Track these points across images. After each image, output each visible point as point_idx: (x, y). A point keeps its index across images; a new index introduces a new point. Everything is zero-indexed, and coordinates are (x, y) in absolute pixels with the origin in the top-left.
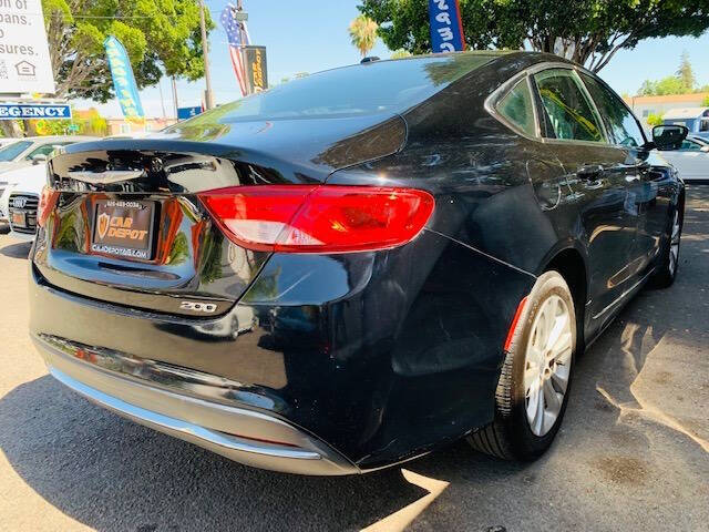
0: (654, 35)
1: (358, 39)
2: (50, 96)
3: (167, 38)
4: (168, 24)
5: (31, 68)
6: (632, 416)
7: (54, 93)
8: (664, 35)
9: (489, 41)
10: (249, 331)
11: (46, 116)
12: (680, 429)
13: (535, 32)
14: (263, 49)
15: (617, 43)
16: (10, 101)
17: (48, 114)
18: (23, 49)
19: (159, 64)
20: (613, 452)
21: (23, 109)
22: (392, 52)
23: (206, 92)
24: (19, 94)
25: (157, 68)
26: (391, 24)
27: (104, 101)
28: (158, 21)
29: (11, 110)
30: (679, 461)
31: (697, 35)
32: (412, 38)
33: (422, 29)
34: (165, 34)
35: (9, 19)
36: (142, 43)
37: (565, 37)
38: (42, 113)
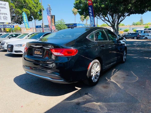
0: (134, 14)
1: (74, 12)
2: (10, 23)
3: (34, 12)
4: (35, 9)
5: (6, 18)
6: (109, 81)
7: (11, 23)
8: (136, 14)
9: (100, 14)
10: (54, 67)
11: (9, 27)
12: (115, 82)
13: (110, 12)
14: (54, 16)
15: (126, 15)
16: (2, 24)
17: (10, 27)
18: (5, 14)
19: (32, 17)
20: (105, 85)
21: (5, 26)
22: (80, 16)
23: (42, 23)
24: (4, 23)
25: (32, 18)
26: (80, 10)
27: (20, 24)
28: (32, 8)
29: (2, 26)
30: (113, 86)
31: (142, 14)
32: (85, 13)
33: (87, 11)
34: (34, 11)
35: (2, 8)
36: (29, 13)
37: (116, 13)
38: (8, 27)
